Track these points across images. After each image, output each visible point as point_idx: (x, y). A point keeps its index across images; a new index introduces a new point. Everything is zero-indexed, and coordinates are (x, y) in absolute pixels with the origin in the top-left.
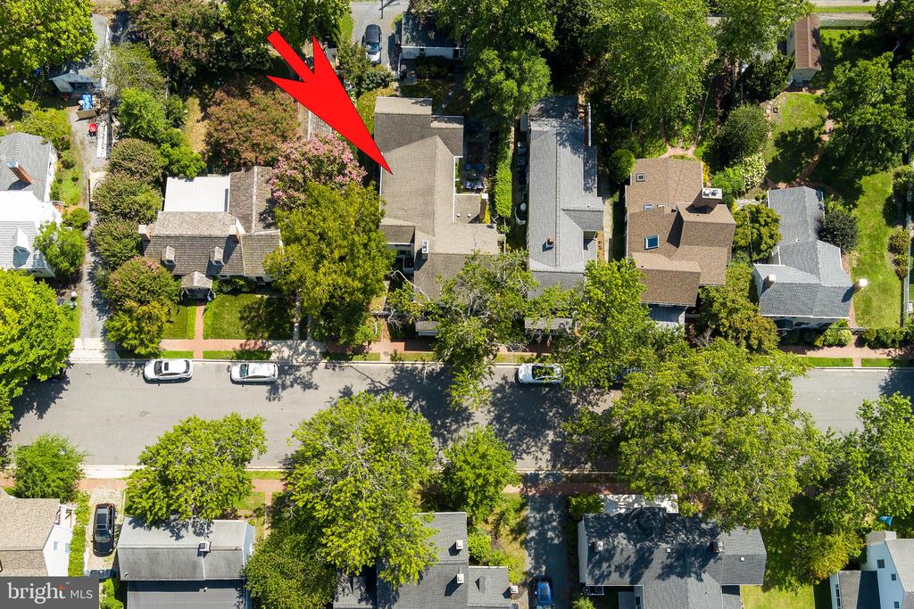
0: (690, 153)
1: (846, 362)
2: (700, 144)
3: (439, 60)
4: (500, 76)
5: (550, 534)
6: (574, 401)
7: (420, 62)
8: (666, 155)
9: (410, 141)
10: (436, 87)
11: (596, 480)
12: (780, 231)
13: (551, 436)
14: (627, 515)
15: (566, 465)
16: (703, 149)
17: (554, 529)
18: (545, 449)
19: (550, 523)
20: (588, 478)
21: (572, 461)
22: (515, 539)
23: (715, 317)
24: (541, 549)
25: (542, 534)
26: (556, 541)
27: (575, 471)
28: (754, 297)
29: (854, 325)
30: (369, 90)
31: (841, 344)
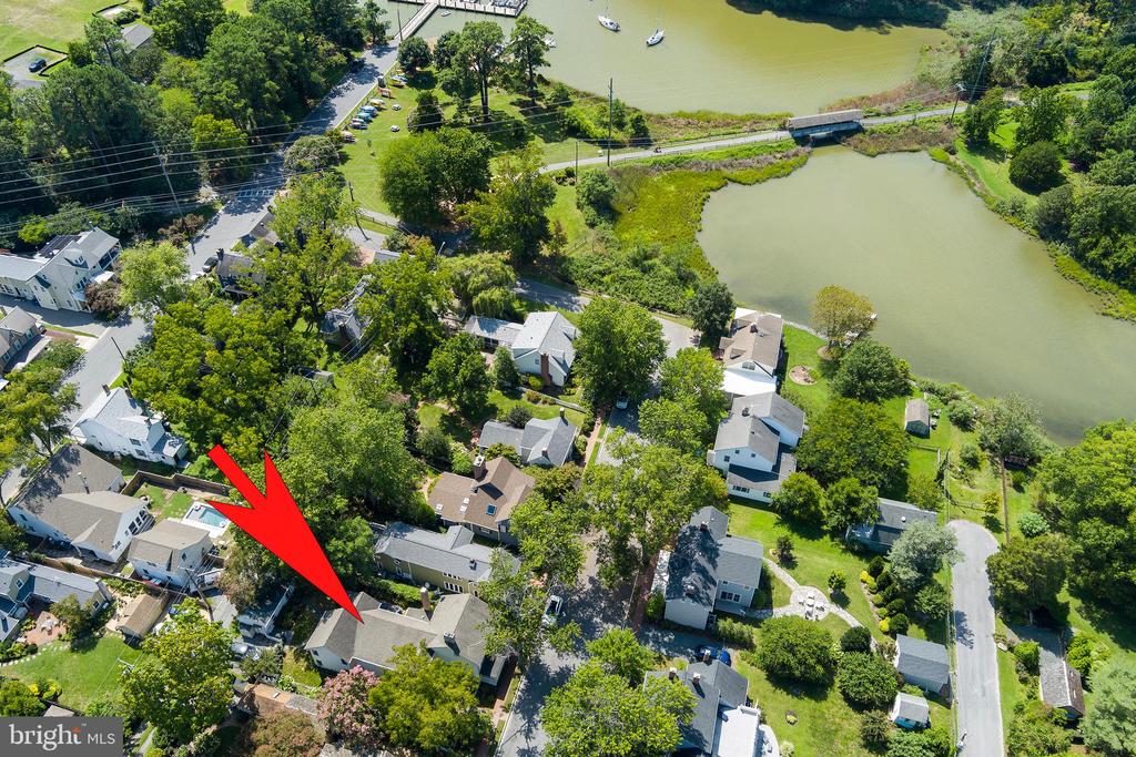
0: (430, 481)
1: (597, 445)
2: (426, 474)
3: (285, 609)
4: (350, 544)
5: (666, 639)
6: (577, 598)
7: (279, 625)
8: (426, 494)
9: (354, 632)
10: (304, 619)
11: (635, 601)
12: (508, 446)
13: (597, 620)
14: (671, 575)
15: (620, 617)
16: (430, 473)
17: (662, 636)
18: (605, 626)
19: (658, 638)
20: (634, 605)
21: (619, 612)
22: (664, 663)
23: (555, 489)
24: (675, 649)
25: (665, 645)
26: (673, 638)
27: (627, 612)
28: (548, 467)
29: (576, 434)
30: (281, 667)
31: (586, 444)
